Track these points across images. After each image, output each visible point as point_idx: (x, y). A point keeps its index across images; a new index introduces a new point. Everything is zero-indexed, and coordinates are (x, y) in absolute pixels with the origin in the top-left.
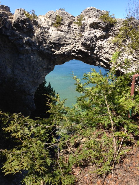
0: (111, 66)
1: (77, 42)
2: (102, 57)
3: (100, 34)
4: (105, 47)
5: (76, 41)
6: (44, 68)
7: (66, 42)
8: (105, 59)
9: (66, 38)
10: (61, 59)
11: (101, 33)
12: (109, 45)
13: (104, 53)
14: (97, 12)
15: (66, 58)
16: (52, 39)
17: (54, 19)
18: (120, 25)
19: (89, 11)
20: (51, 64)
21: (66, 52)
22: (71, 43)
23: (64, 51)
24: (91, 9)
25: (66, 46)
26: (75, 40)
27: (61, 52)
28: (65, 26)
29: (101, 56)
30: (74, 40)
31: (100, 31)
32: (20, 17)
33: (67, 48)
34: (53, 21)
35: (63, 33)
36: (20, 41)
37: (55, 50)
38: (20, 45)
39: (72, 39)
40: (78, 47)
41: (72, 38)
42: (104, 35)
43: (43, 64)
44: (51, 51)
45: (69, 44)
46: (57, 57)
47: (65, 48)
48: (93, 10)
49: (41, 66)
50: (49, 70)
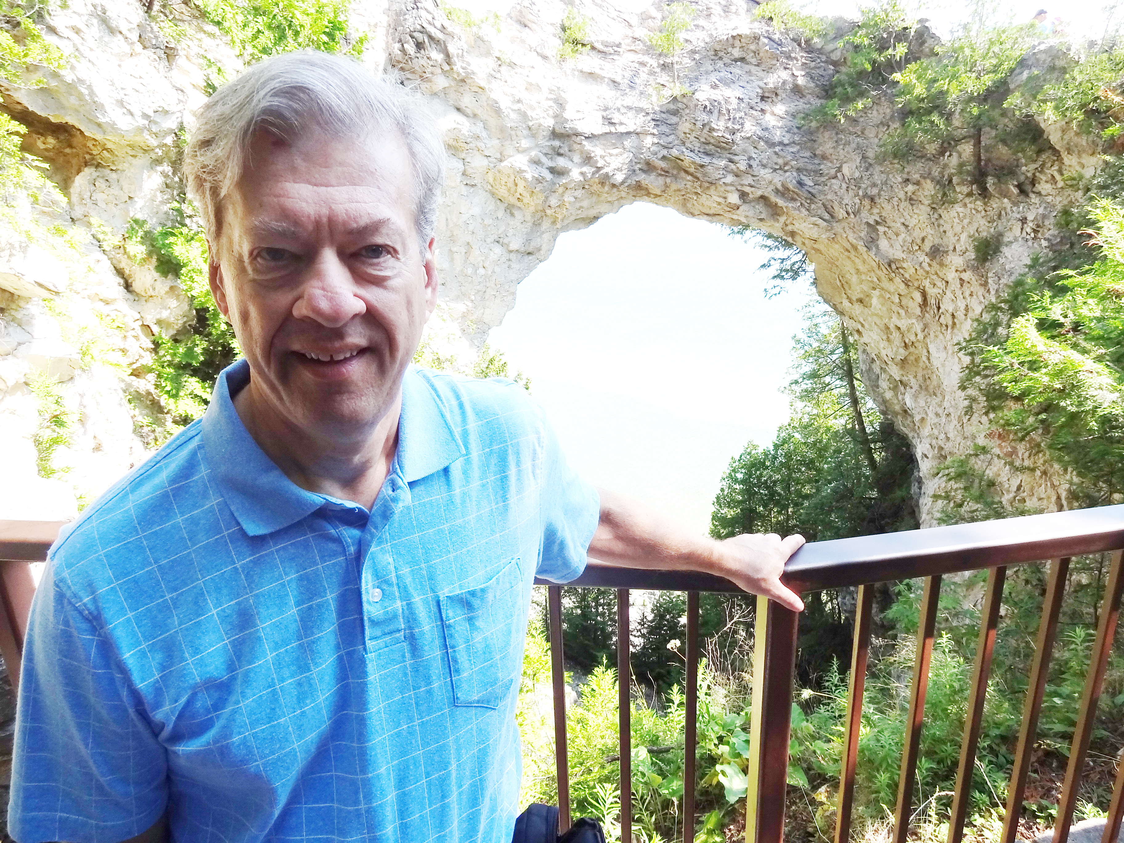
3: (761, 83)
6: (511, 251)
7: (613, 124)
8: (782, 195)
10: (585, 204)
11: (761, 79)
15: (607, 202)
20: (543, 228)
21: (616, 169)
22: (638, 130)
23: (610, 169)
25: (613, 146)
27: (594, 173)
28: (608, 56)
30: (647, 117)
33: (621, 154)
35: (600, 88)
37: (569, 164)
39: (643, 113)
40: (670, 143)
41: (640, 105)
42: (775, 88)
43: (510, 233)
44: (552, 170)
45: (628, 133)
46: (576, 194)
47: (611, 155)
49: (498, 242)
50: (530, 258)
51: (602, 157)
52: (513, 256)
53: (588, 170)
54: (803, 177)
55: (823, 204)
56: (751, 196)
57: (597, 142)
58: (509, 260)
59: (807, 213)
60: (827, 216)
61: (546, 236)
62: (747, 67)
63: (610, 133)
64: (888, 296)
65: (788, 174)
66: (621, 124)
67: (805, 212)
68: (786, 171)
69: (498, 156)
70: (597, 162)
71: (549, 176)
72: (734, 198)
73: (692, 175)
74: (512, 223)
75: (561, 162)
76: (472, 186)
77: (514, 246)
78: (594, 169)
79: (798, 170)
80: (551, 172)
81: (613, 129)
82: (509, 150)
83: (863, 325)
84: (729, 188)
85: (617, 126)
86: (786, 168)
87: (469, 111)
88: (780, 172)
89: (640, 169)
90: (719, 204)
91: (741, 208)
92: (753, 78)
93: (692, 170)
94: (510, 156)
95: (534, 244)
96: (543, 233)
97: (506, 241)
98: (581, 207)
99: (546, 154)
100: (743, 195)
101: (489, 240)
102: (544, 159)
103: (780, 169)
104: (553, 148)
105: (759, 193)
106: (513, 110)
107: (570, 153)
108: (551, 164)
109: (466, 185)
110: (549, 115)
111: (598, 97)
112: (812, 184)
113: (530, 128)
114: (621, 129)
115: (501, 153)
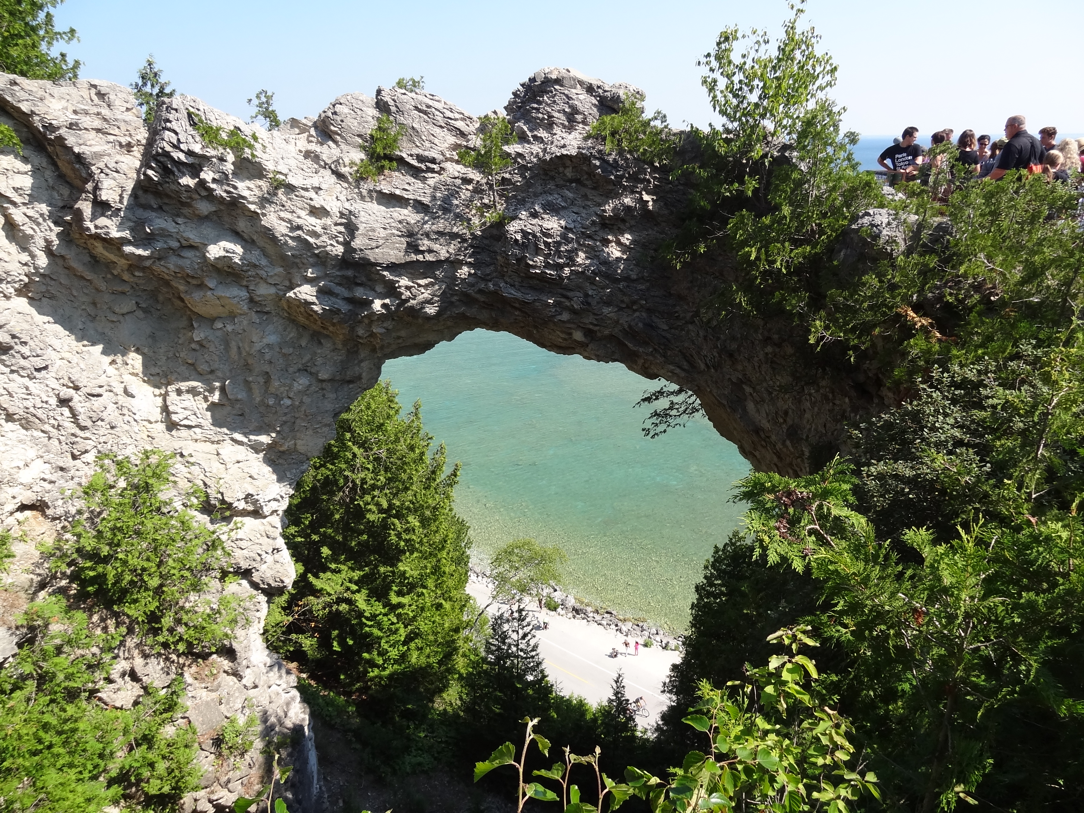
1: (480, 253)
2: (617, 323)
6: (323, 381)
14: (585, 96)
20: (361, 357)
21: (426, 302)
23: (418, 301)
24: (556, 81)
26: (474, 242)
27: (399, 305)
30: (465, 244)
35: (403, 211)
37: (370, 296)
39: (457, 238)
43: (319, 361)
44: (351, 300)
45: (440, 262)
46: (385, 325)
47: (419, 286)
48: (562, 86)
49: (306, 370)
50: (351, 386)
51: (408, 288)
53: (392, 302)
54: (656, 320)
55: (680, 351)
56: (599, 334)
57: (402, 272)
58: (323, 389)
59: (662, 359)
60: (685, 365)
61: (368, 363)
62: (584, 190)
63: (418, 262)
65: (637, 314)
66: (430, 251)
67: (660, 359)
68: (635, 311)
70: (401, 293)
71: (344, 307)
72: (578, 336)
73: (520, 310)
74: (319, 351)
75: (360, 293)
76: (265, 313)
77: (323, 375)
78: (398, 302)
79: (649, 310)
80: (347, 303)
81: (420, 257)
85: (426, 254)
86: (634, 307)
88: (628, 311)
92: (589, 203)
93: (518, 306)
94: (298, 285)
95: (351, 372)
96: (362, 361)
97: (314, 370)
99: (339, 284)
100: (589, 333)
101: (291, 370)
102: (337, 290)
103: (628, 307)
104: (347, 278)
105: (607, 332)
106: (291, 238)
107: (370, 283)
108: (346, 294)
109: (257, 312)
110: (338, 242)
111: (400, 222)
112: (666, 327)
113: (317, 255)
114: (430, 258)
115: (290, 281)
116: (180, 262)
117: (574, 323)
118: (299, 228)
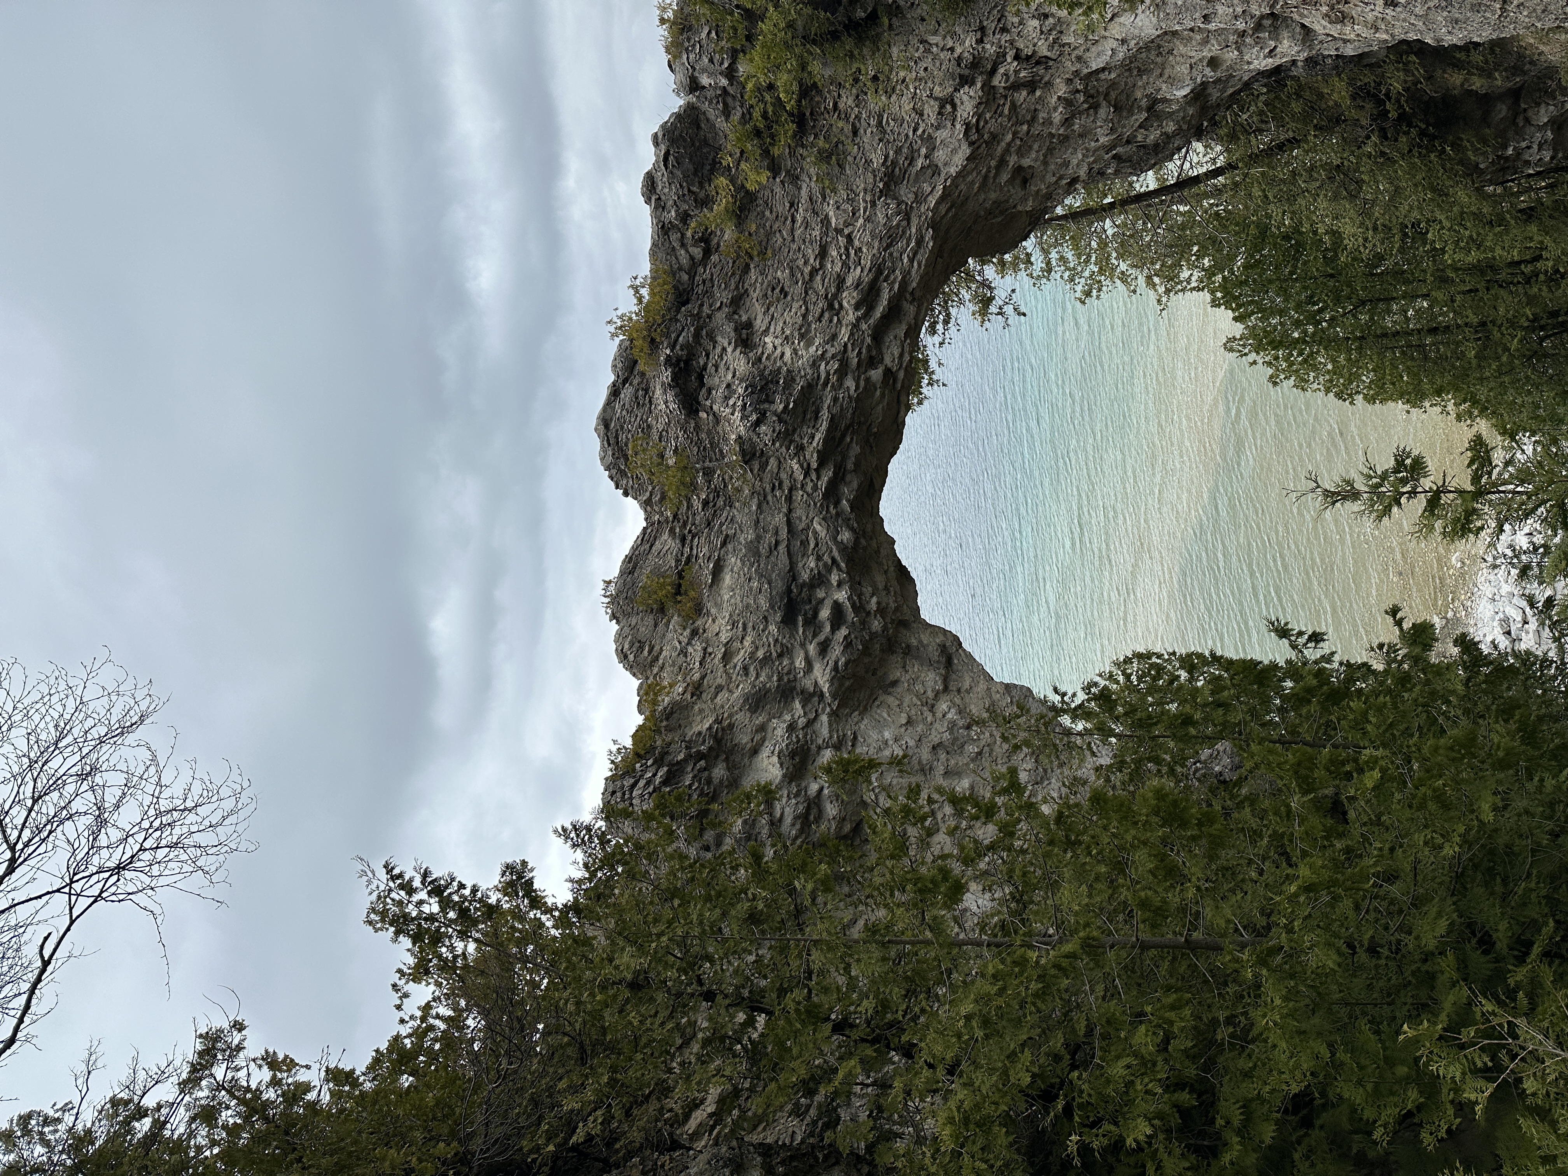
0: (906, 274)
1: (781, 484)
2: (855, 326)
3: (729, 350)
4: (800, 320)
5: (773, 489)
6: (946, 689)
7: (777, 543)
8: (871, 308)
9: (759, 538)
10: (880, 580)
11: (724, 349)
12: (789, 298)
13: (835, 318)
14: (622, 396)
15: (878, 552)
16: (765, 618)
17: (656, 625)
18: (683, 252)
19: (617, 437)
20: (914, 642)
21: (835, 539)
22: (785, 510)
23: (834, 548)
24: (607, 426)
25: (805, 543)
26: (768, 488)
27: (839, 569)
28: (695, 552)
29: (852, 334)
30: (769, 498)
31: (718, 350)
32: (651, 789)
33: (815, 533)
34: (671, 627)
35: (733, 561)
36: (782, 814)
37: (828, 604)
38: (812, 818)
39: (765, 504)
40: (802, 466)
41: (754, 508)
42: (736, 330)
43: (920, 688)
44: (835, 628)
45: (789, 523)
46: (868, 595)
47: (817, 545)
48: (611, 420)
49: (933, 706)
50: (956, 661)
51: (819, 558)
52: (953, 686)
53: (834, 578)
55: (885, 250)
56: (874, 353)
57: (800, 565)
61: (925, 638)
62: (710, 369)
63: (788, 546)
64: (1018, 142)
65: (845, 304)
66: (777, 533)
68: (841, 306)
69: (816, 699)
70: (825, 565)
71: (844, 631)
72: (876, 374)
73: (843, 436)
74: (906, 685)
75: (825, 613)
76: (855, 738)
77: (939, 684)
78: (835, 571)
80: (838, 629)
81: (784, 544)
82: (808, 684)
83: (1061, 178)
84: (862, 383)
85: (780, 538)
86: (837, 306)
87: (758, 737)
88: (843, 313)
89: (835, 507)
90: (883, 395)
91: (889, 365)
92: (723, 361)
93: (838, 434)
94: (816, 682)
95: (935, 655)
96: (920, 642)
97: (930, 694)
98: (886, 588)
99: (815, 635)
100: (872, 362)
101: (930, 718)
102: (822, 637)
103: (837, 315)
104: (807, 623)
105: (868, 340)
106: (757, 678)
107: (814, 602)
108: (828, 628)
109: (853, 746)
110: (763, 631)
111: (743, 564)
112: (859, 269)
113: (780, 656)
114: (784, 534)
115: (812, 695)
116: (788, 820)
117: (859, 377)
118: (745, 668)
